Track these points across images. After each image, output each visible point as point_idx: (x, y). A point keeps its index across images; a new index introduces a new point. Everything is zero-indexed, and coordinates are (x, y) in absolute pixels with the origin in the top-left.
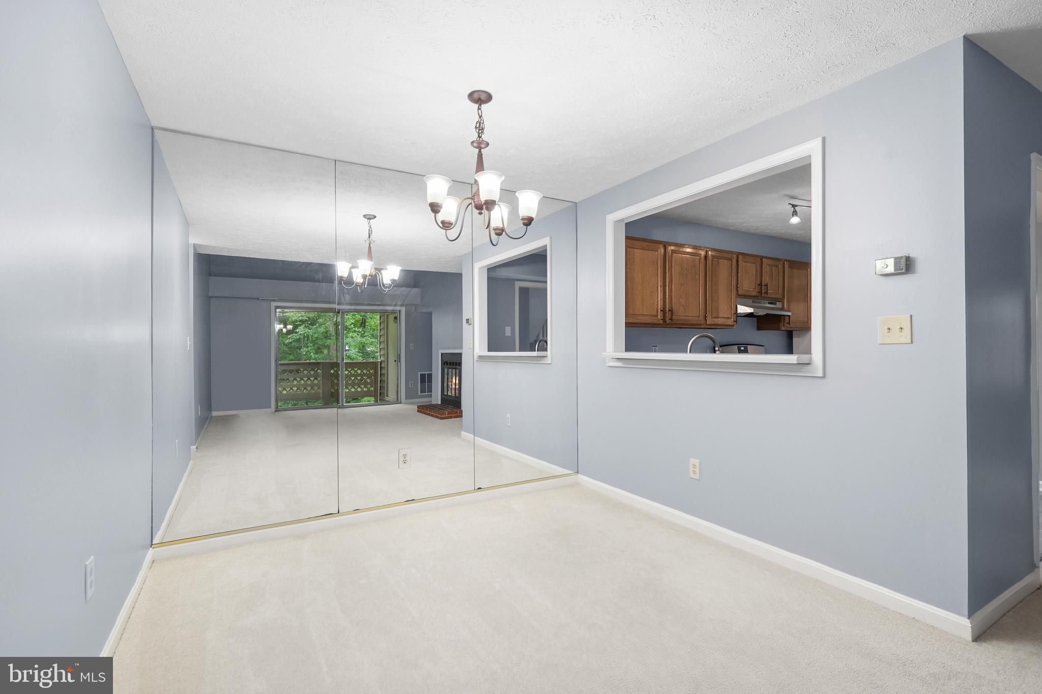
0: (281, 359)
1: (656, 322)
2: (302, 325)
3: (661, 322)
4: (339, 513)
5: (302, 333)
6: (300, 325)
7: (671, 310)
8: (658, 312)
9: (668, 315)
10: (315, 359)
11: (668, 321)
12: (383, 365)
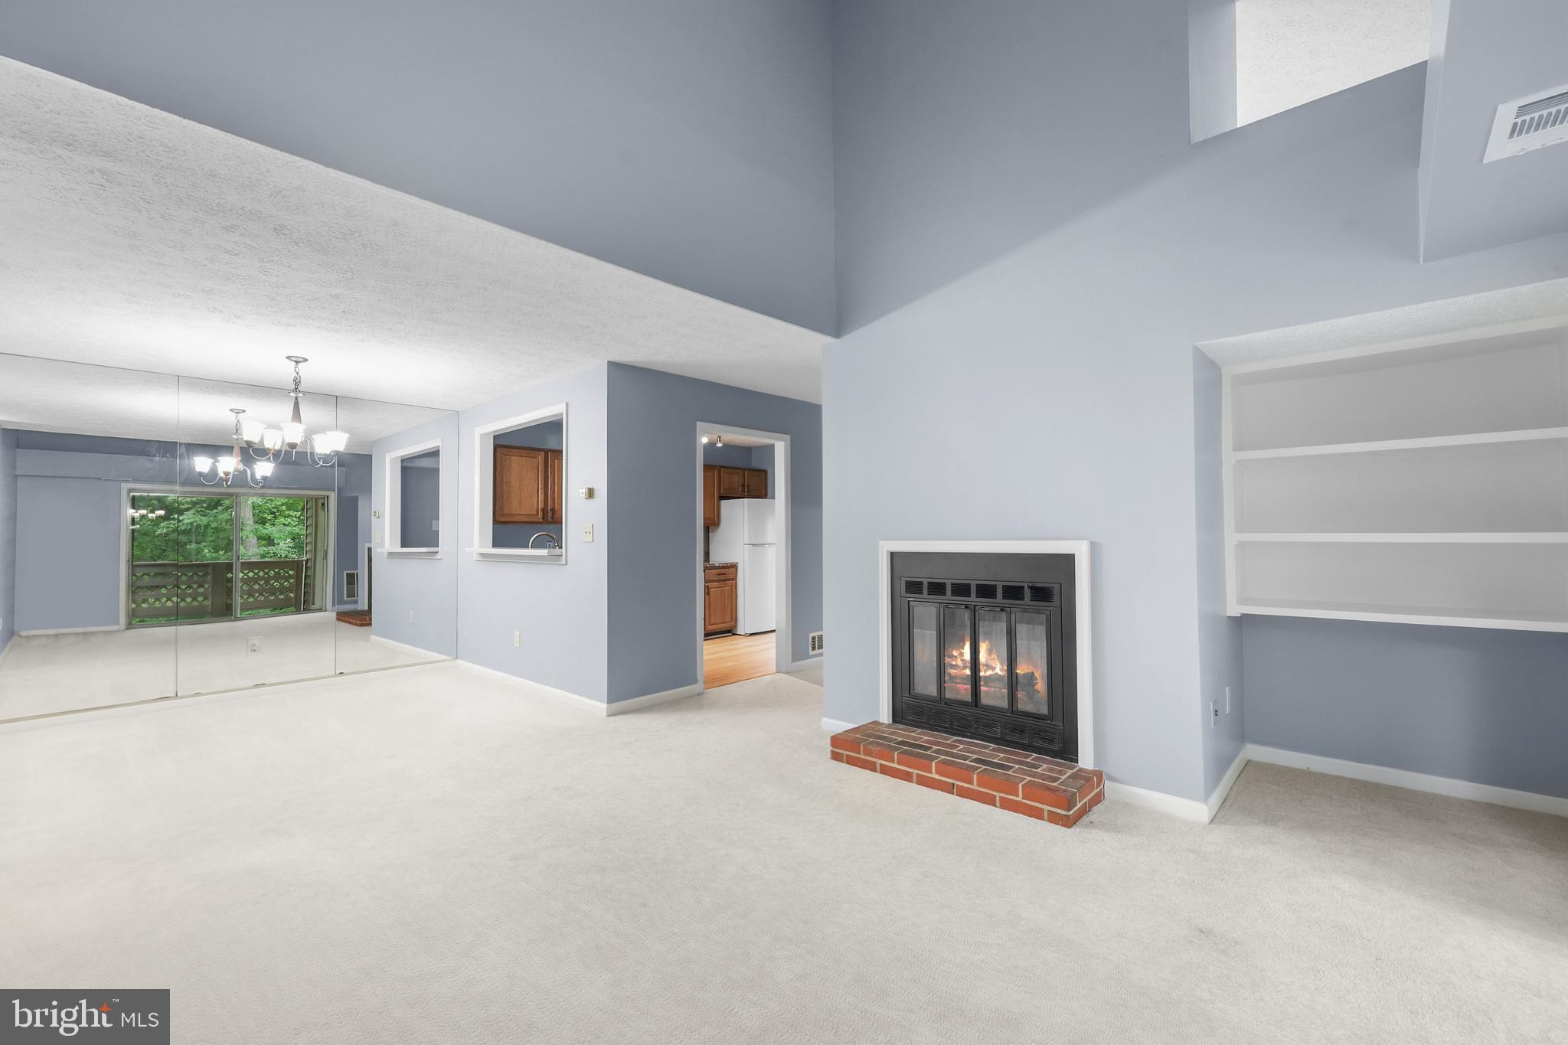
0: (138, 559)
1: (536, 520)
2: (191, 508)
3: (542, 520)
4: (177, 696)
5: (189, 521)
6: (188, 509)
7: (552, 510)
8: (538, 512)
9: (550, 515)
10: (212, 559)
11: (550, 520)
12: (309, 564)
